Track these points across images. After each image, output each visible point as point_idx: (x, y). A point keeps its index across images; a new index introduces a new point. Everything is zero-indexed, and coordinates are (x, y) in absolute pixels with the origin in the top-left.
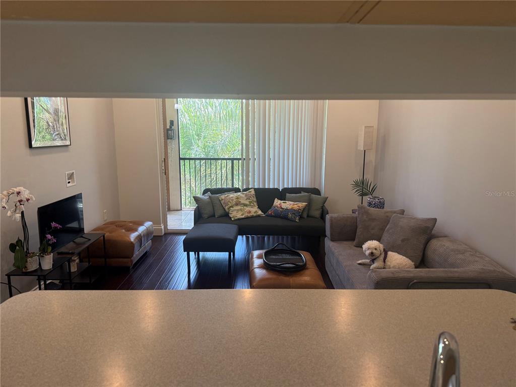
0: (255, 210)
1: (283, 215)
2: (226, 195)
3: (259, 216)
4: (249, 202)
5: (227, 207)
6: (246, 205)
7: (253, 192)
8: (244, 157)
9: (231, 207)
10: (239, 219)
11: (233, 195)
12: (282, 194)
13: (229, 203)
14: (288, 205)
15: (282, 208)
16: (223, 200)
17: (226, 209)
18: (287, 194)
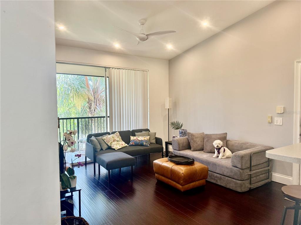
0: (124, 144)
1: (140, 144)
2: (106, 136)
3: (126, 146)
4: (119, 139)
6: (118, 141)
7: (119, 134)
8: (108, 115)
9: (111, 143)
10: (119, 149)
11: (109, 136)
12: (133, 133)
13: (110, 141)
14: (141, 138)
15: (139, 140)
16: (105, 139)
17: (109, 144)
18: (135, 133)
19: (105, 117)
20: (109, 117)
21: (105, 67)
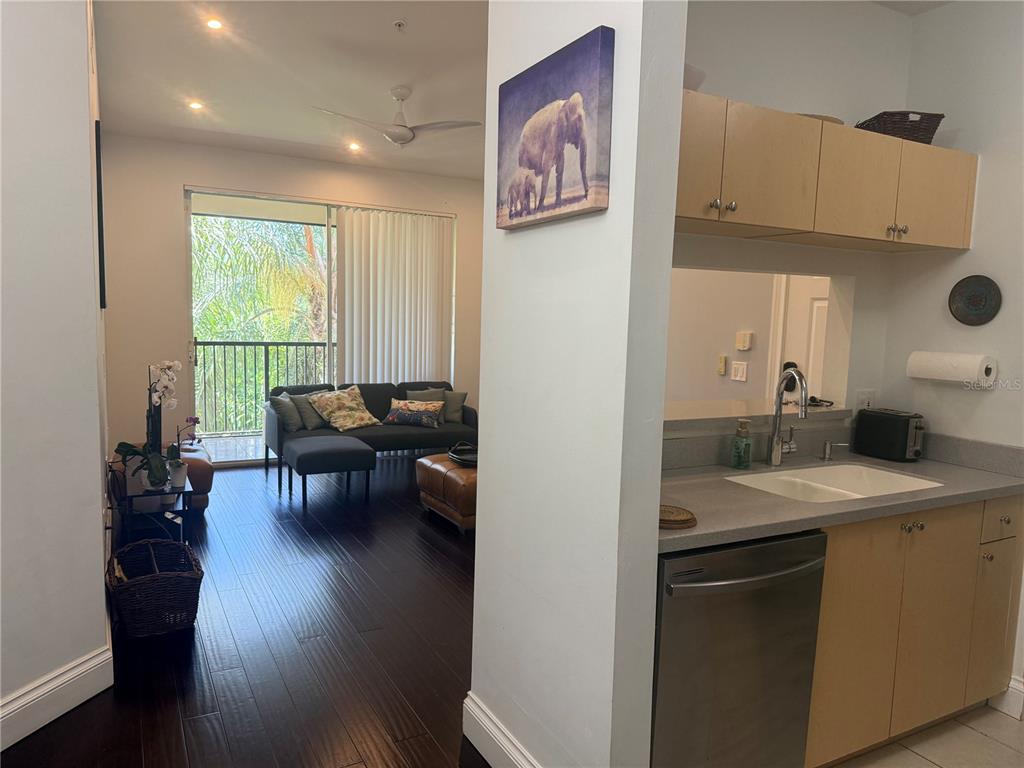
0: (367, 418)
1: (413, 420)
2: (320, 395)
3: (374, 425)
4: (357, 404)
5: (324, 413)
6: (353, 409)
7: (357, 390)
8: (334, 340)
9: (332, 412)
10: (349, 430)
11: (328, 395)
12: (402, 391)
13: (327, 407)
14: (417, 406)
15: (410, 410)
16: (315, 402)
17: (325, 415)
18: (408, 392)
19: (324, 345)
20: (334, 345)
21: (327, 205)
